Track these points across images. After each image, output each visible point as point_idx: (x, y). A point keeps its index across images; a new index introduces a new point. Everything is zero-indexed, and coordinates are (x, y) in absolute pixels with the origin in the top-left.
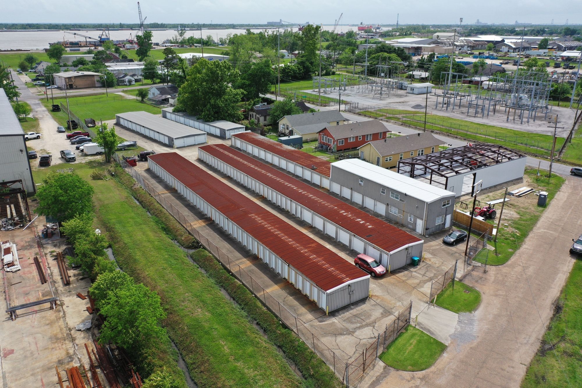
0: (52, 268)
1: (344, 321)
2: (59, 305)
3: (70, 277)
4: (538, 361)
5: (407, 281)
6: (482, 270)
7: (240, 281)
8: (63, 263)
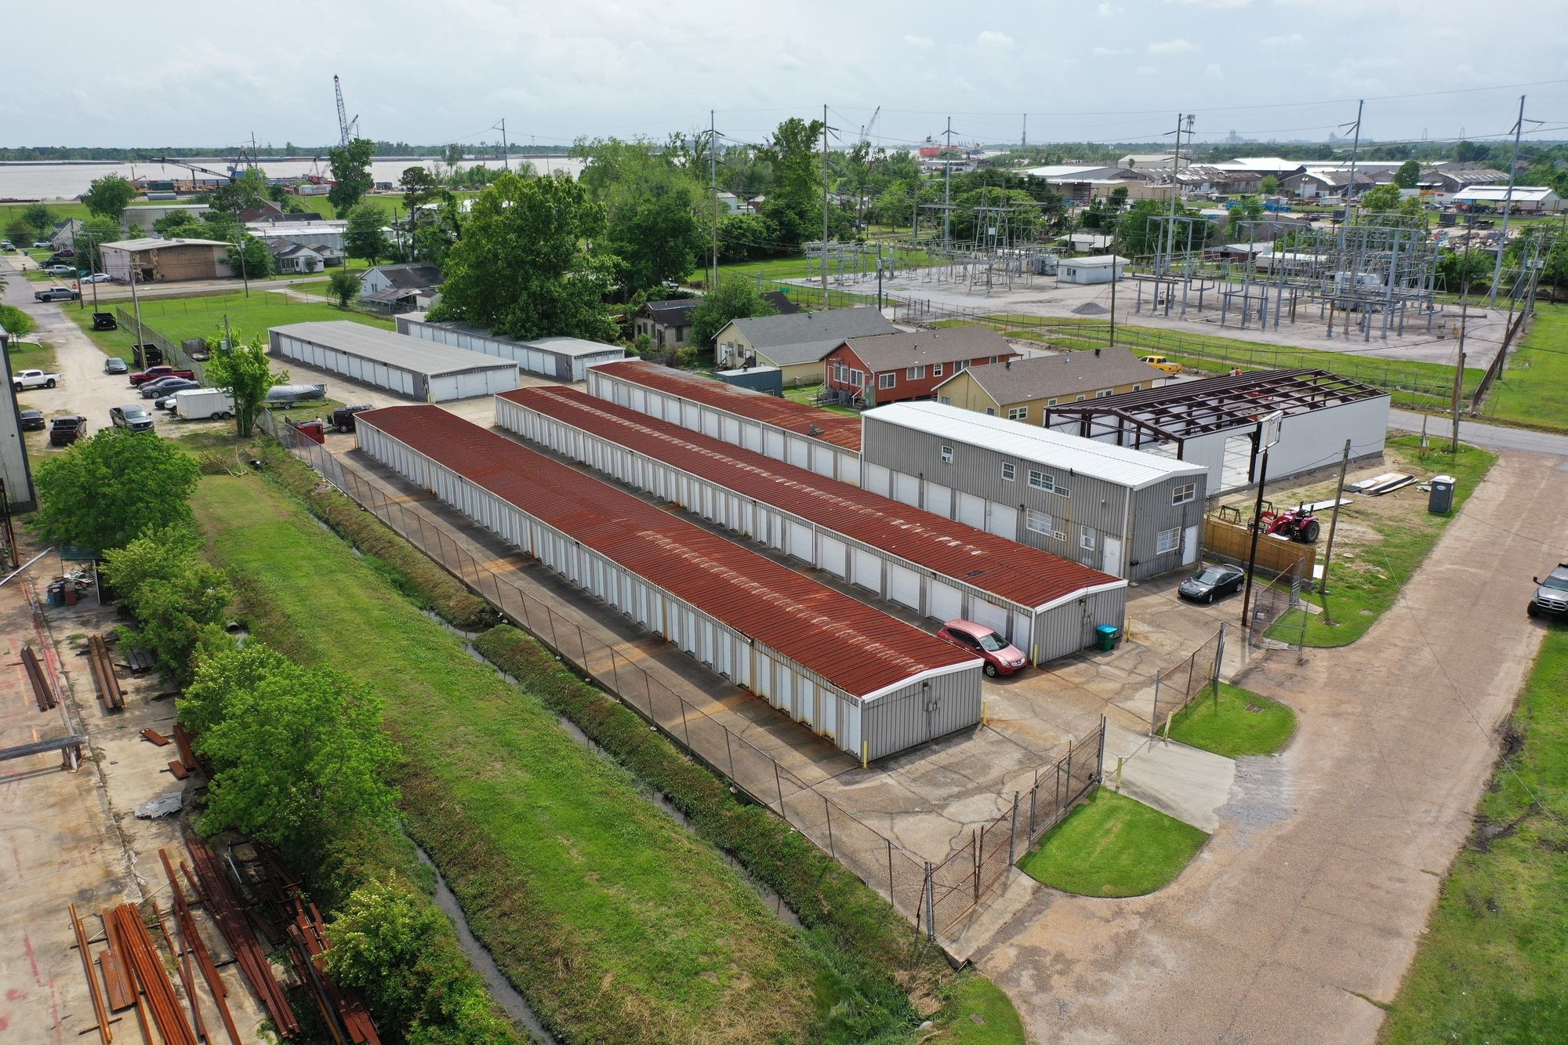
0: (72, 675)
1: (915, 780)
2: (89, 759)
3: (125, 693)
4: (1469, 864)
5: (1086, 686)
6: (1292, 658)
7: (616, 695)
8: (106, 662)
